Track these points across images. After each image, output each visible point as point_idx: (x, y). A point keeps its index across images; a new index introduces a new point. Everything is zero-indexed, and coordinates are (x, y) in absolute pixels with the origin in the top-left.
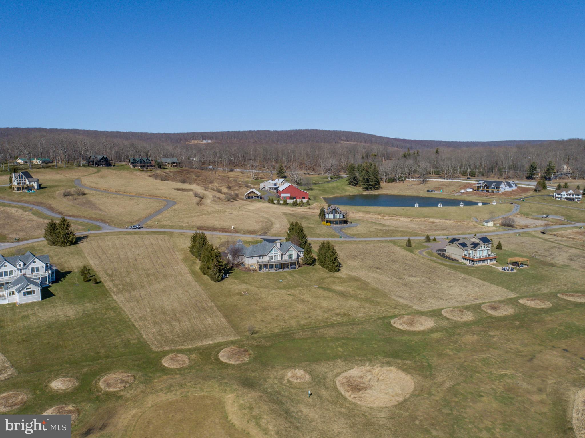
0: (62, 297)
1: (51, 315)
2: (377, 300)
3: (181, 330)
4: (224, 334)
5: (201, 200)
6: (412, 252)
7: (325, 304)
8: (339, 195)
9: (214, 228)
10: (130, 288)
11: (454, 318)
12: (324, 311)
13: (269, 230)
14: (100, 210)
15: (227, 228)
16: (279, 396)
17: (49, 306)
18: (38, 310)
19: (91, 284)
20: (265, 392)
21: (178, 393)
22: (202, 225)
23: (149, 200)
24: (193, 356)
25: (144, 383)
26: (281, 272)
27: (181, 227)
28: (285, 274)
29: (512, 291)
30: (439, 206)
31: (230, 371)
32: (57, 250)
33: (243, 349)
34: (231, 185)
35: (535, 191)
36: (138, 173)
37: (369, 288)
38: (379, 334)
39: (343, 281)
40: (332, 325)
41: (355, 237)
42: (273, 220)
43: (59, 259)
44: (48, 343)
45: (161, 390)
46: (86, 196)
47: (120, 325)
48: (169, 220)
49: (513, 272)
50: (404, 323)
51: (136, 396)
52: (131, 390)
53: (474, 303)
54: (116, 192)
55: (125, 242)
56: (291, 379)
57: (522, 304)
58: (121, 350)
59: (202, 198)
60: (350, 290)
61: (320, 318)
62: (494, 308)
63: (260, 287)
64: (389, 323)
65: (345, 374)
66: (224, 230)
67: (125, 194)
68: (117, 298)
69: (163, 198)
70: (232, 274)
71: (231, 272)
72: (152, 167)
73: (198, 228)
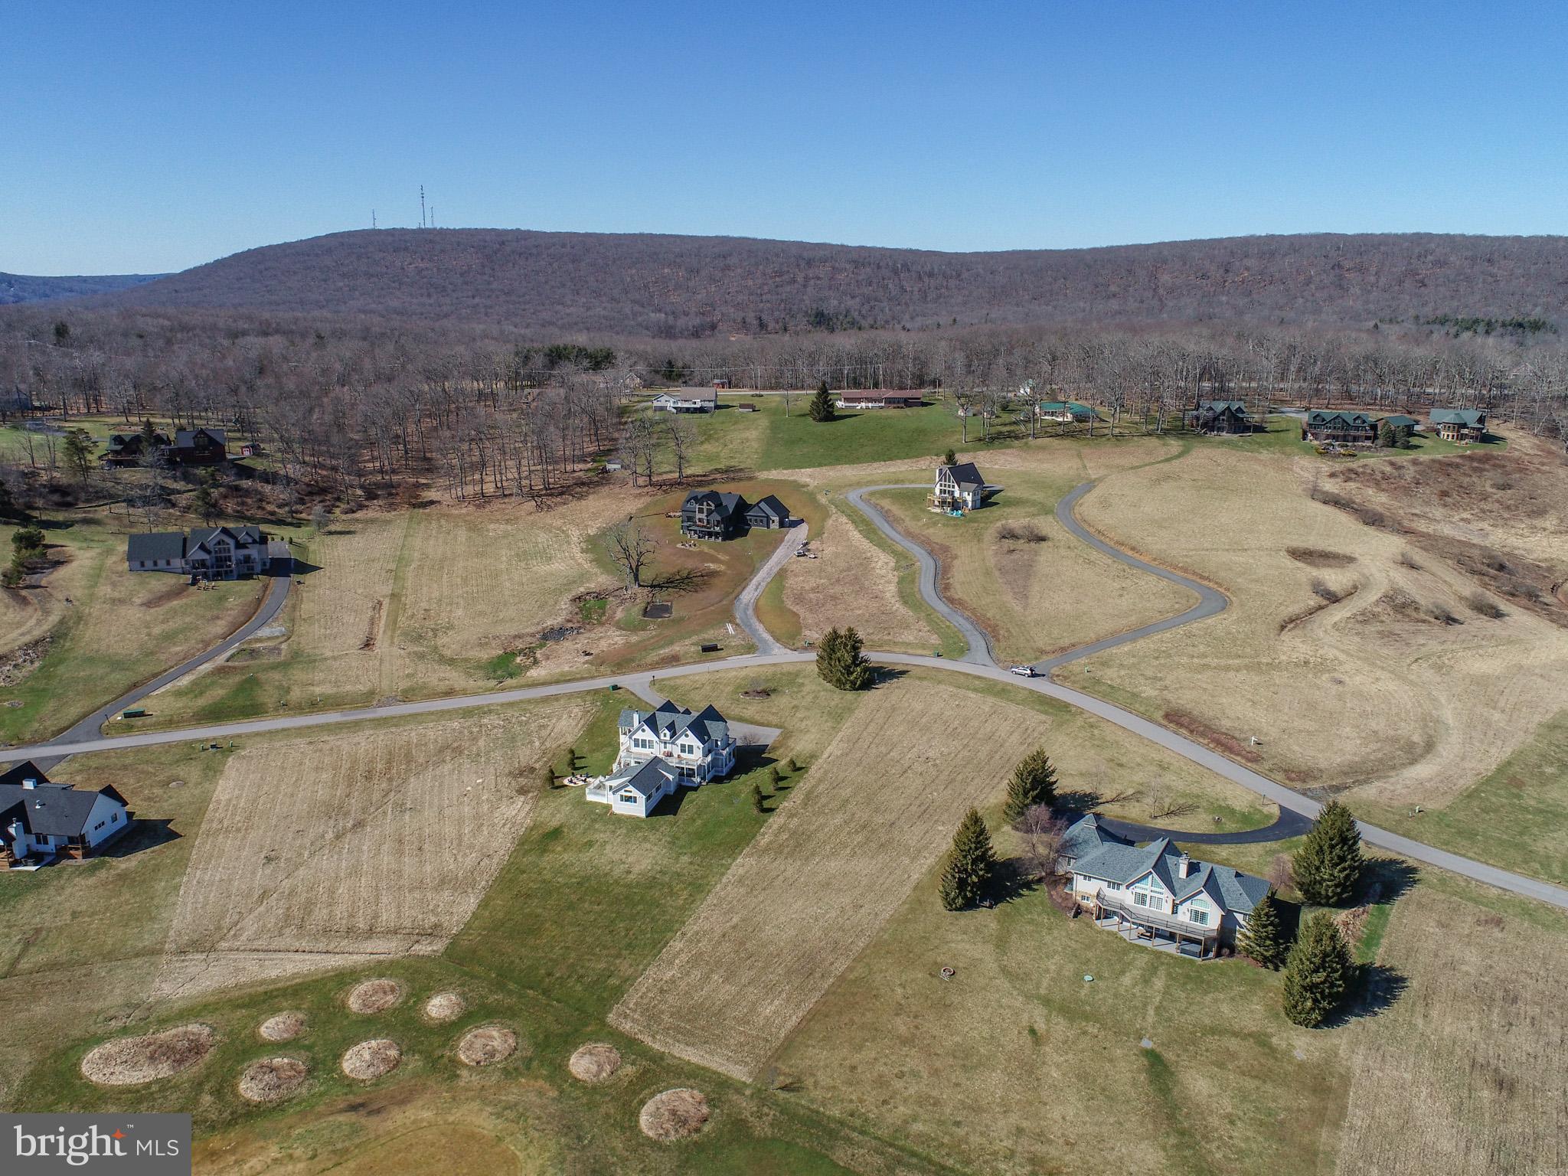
0: (680, 822)
1: (616, 857)
3: (702, 999)
4: (743, 1053)
5: (1321, 608)
7: (1065, 1110)
9: (1206, 726)
10: (788, 849)
12: (1021, 1130)
13: (1366, 781)
14: (1025, 597)
15: (1242, 736)
17: (640, 835)
18: (618, 835)
19: (756, 808)
21: (501, 1126)
22: (1190, 706)
23: (1164, 583)
24: (628, 1070)
25: (507, 1074)
26: (1142, 948)
27: (1128, 701)
32: (823, 693)
37: (1306, 1139)
42: (1451, 741)
43: (803, 719)
44: (538, 916)
45: (499, 1103)
46: (1042, 544)
47: (655, 931)
48: (1132, 666)
51: (467, 1089)
52: (476, 1075)
54: (1116, 542)
58: (578, 988)
59: (1334, 602)
60: (1226, 1106)
63: (1008, 974)
66: (1225, 743)
67: (1130, 553)
68: (743, 864)
69: (1211, 585)
70: (1017, 900)
71: (1021, 895)
72: (1368, 443)
73: (1167, 716)
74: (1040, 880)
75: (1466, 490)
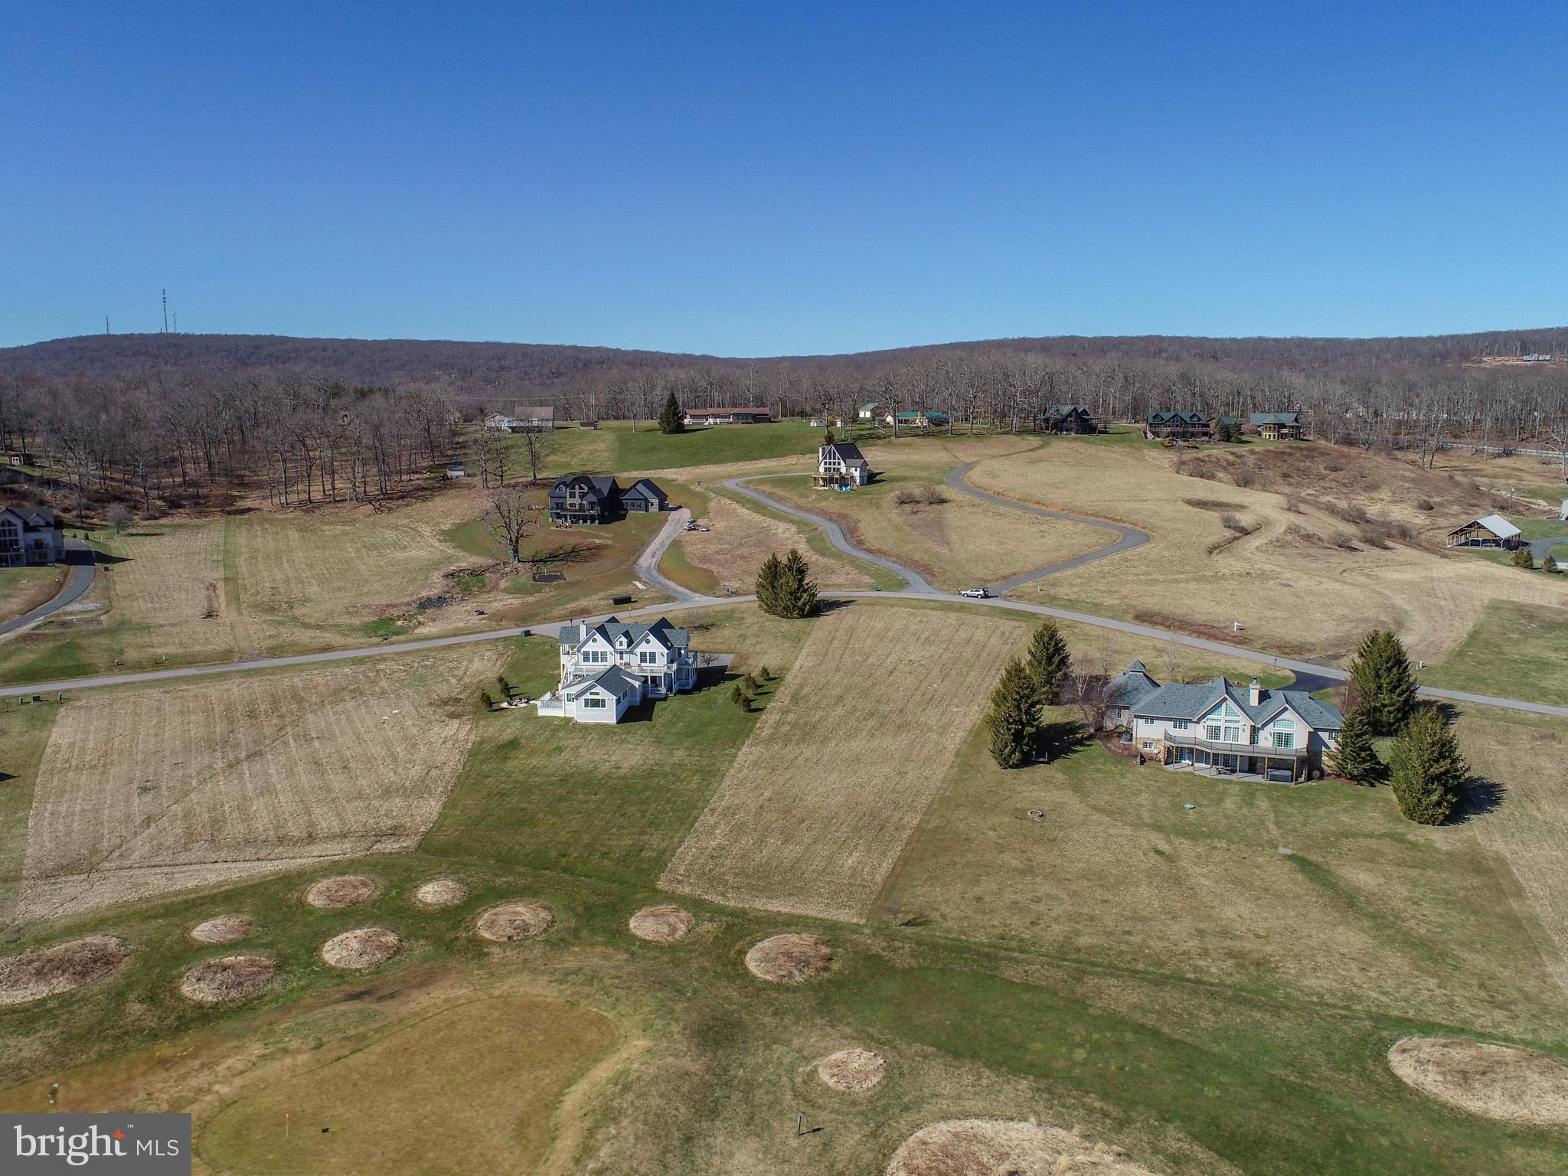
0: (658, 726)
1: (596, 757)
2: (1468, 956)
3: (765, 859)
4: (841, 900)
5: (1236, 539)
7: (1237, 911)
9: (1183, 622)
10: (796, 737)
12: (1201, 931)
14: (945, 543)
15: (1220, 625)
16: (737, 1095)
19: (740, 709)
20: (723, 1069)
21: (570, 991)
22: (1157, 608)
23: (1081, 525)
24: (708, 927)
25: (552, 945)
26: (1231, 782)
27: (1096, 608)
28: (1235, 790)
31: (726, 990)
32: (770, 624)
33: (825, 952)
34: (1436, 500)
37: (1498, 909)
38: (1290, 1064)
39: (1418, 859)
40: (1165, 981)
44: (524, 809)
45: (555, 971)
46: (945, 505)
47: (676, 810)
48: (1082, 585)
51: (506, 964)
52: (512, 950)
54: (1019, 499)
56: (820, 1070)
58: (606, 864)
59: (1247, 534)
60: (1401, 892)
61: (1156, 945)
63: (1101, 811)
64: (1385, 1045)
65: (973, 1124)
66: (1209, 631)
67: (1037, 506)
68: (747, 752)
69: (1126, 525)
70: (1073, 756)
71: (1076, 751)
72: (1205, 438)
73: (1138, 617)
74: (1091, 737)
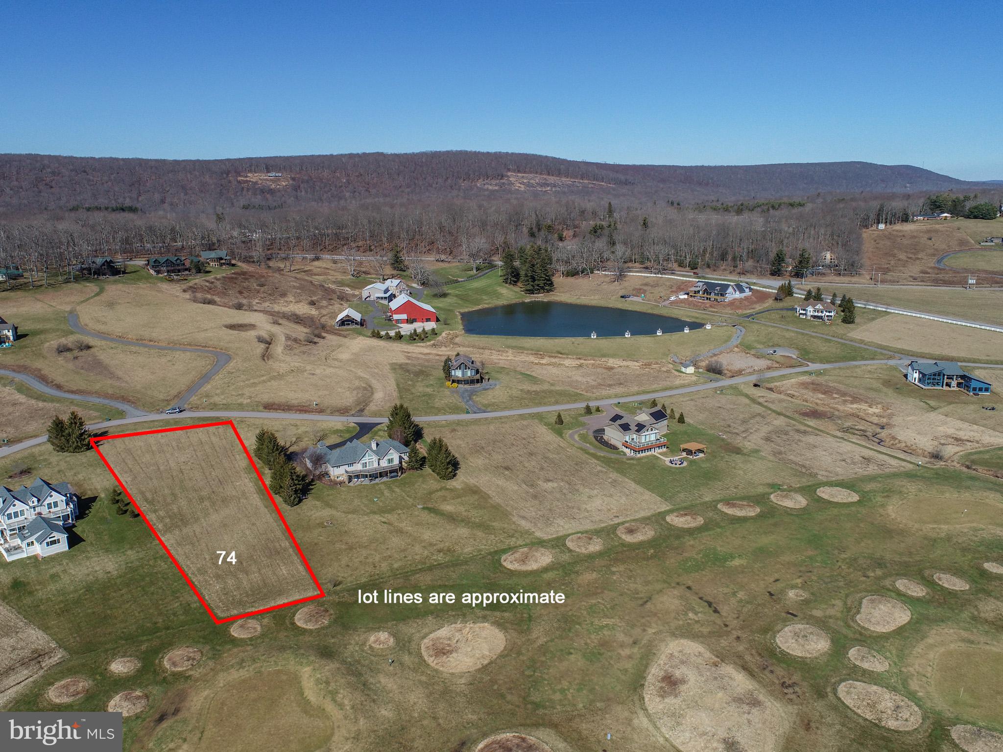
0: (94, 542)
1: (86, 572)
2: (494, 524)
3: (249, 586)
4: (301, 588)
5: (268, 348)
6: (560, 434)
7: (427, 535)
8: (486, 306)
9: (288, 406)
10: (180, 523)
11: (578, 550)
12: (424, 547)
13: (367, 405)
14: (119, 378)
15: (306, 405)
16: (358, 666)
17: (80, 557)
18: (67, 564)
19: (127, 517)
20: (344, 662)
21: (251, 669)
22: (271, 400)
23: (188, 353)
24: (266, 621)
25: (213, 658)
26: (377, 484)
27: (241, 407)
28: (383, 487)
29: (666, 500)
30: (626, 336)
31: (307, 638)
32: (68, 459)
33: (322, 609)
34: (314, 298)
35: (776, 299)
36: (165, 286)
37: (489, 505)
38: (484, 578)
39: (456, 495)
40: (431, 568)
41: (489, 410)
42: (374, 383)
43: (75, 475)
44: (94, 613)
45: (232, 666)
46: (92, 350)
47: (175, 582)
48: (223, 393)
49: (681, 466)
50: (515, 561)
51: (206, 675)
52: (199, 669)
53: (613, 523)
54: (137, 340)
55: (163, 441)
56: (373, 645)
57: (667, 523)
58: (182, 618)
59: (270, 344)
60: (462, 509)
61: (417, 557)
62: (631, 531)
63: (348, 513)
64: (499, 561)
65: (432, 636)
66: (303, 409)
67: (151, 343)
69: (211, 349)
70: (313, 491)
71: (312, 489)
72: (187, 272)
73: (265, 408)
75: (248, 289)
